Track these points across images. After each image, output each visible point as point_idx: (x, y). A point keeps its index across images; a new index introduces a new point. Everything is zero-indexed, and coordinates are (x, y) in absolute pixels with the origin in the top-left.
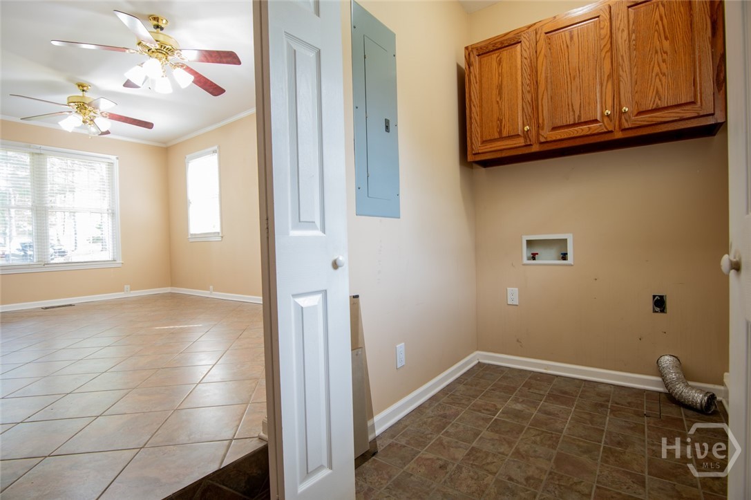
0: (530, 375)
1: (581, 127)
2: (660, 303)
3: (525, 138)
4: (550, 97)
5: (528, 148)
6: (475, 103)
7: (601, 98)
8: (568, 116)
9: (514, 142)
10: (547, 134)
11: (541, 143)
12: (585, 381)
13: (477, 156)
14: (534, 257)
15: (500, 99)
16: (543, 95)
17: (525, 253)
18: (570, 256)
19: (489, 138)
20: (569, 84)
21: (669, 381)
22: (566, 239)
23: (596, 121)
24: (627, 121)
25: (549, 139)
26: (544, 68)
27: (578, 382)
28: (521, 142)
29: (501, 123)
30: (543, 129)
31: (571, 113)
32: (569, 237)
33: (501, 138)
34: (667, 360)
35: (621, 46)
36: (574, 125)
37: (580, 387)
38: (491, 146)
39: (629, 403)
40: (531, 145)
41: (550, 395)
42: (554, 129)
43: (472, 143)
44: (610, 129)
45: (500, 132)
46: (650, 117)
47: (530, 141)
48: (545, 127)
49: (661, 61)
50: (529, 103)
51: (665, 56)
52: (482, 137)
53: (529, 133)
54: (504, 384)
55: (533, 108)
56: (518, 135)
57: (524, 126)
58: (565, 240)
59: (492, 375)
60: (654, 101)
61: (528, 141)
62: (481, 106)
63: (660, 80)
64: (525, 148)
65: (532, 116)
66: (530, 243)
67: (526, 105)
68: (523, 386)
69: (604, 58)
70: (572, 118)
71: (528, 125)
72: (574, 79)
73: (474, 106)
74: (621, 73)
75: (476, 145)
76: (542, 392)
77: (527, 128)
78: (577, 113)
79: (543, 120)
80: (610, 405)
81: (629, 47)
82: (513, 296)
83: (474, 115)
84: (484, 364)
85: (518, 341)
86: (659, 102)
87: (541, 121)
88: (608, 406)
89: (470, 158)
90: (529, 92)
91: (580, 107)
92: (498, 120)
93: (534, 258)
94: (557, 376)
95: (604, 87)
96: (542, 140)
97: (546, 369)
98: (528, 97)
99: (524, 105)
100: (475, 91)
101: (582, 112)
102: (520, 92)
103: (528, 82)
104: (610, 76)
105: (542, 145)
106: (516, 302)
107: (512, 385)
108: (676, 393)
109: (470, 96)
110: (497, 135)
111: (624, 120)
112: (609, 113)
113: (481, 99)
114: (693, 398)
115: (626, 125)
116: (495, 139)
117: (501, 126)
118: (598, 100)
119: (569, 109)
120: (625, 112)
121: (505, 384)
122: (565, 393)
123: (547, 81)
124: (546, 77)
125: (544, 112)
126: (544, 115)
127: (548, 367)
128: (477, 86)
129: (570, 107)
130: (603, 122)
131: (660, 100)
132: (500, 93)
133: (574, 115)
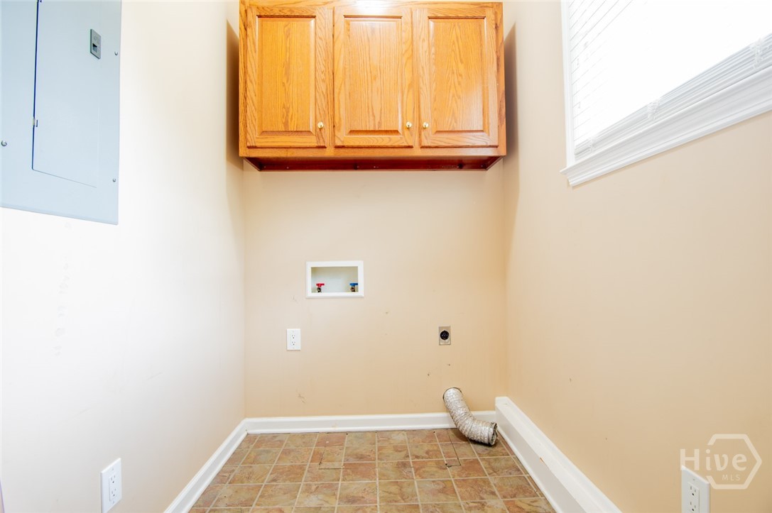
0: (316, 440)
1: (381, 136)
2: (445, 335)
3: (318, 137)
4: (348, 94)
5: (321, 150)
6: (252, 77)
7: (402, 108)
8: (367, 120)
9: (305, 140)
10: (343, 138)
11: (337, 147)
12: (376, 432)
13: (251, 150)
14: (319, 288)
15: (287, 81)
16: (340, 89)
17: (310, 284)
18: (361, 287)
19: (270, 129)
20: (370, 84)
21: (458, 417)
22: (357, 267)
23: (396, 132)
24: (426, 138)
25: (346, 144)
26: (342, 56)
27: (369, 435)
28: (312, 141)
29: (288, 112)
30: (339, 130)
31: (371, 118)
32: (360, 265)
33: (287, 132)
34: (452, 394)
35: (421, 56)
36: (374, 132)
37: (374, 444)
38: (273, 140)
39: (427, 452)
40: (324, 147)
41: (347, 466)
42: (352, 132)
43: (246, 132)
44: (411, 145)
45: (286, 124)
46: (447, 138)
47: (324, 141)
48: (342, 128)
49: (457, 83)
50: (324, 95)
51: (460, 78)
52: (260, 126)
53: (323, 131)
54: (287, 464)
55: (328, 103)
56: (309, 131)
57: (316, 121)
58: (355, 269)
59: (268, 452)
60: (451, 123)
61: (321, 141)
62: (261, 84)
63: (456, 102)
64: (317, 150)
65: (327, 112)
66: (314, 270)
67: (320, 96)
68: (311, 462)
69: (406, 65)
70: (372, 123)
71: (322, 121)
72: (375, 79)
73: (251, 81)
74: (421, 85)
75: (251, 135)
76: (336, 465)
77: (320, 124)
78: (377, 120)
79: (340, 119)
80: (411, 461)
81: (429, 59)
82: (295, 337)
83: (251, 93)
84: (255, 436)
85: (300, 396)
86: (455, 124)
87: (337, 120)
88: (409, 462)
89: (243, 152)
90: (323, 81)
91: (381, 113)
92: (284, 107)
93: (319, 290)
94: (347, 433)
95: (405, 96)
96: (339, 144)
97: (333, 427)
98: (322, 87)
99: (318, 97)
100: (252, 61)
101: (383, 120)
102: (313, 78)
103: (323, 69)
104: (410, 86)
105: (337, 150)
106: (298, 347)
107: (298, 464)
108: (466, 430)
109: (245, 67)
110: (282, 128)
111: (423, 137)
112: (410, 126)
113: (261, 75)
114: (481, 433)
115: (425, 143)
116: (279, 132)
117: (287, 115)
118: (400, 110)
119: (368, 112)
120: (425, 128)
121: (289, 464)
122: (361, 457)
123: (345, 73)
124: (345, 68)
125: (341, 109)
126: (341, 113)
127: (335, 423)
128: (256, 56)
129: (370, 110)
130: (403, 134)
131: (456, 122)
132: (287, 74)
133: (374, 120)
